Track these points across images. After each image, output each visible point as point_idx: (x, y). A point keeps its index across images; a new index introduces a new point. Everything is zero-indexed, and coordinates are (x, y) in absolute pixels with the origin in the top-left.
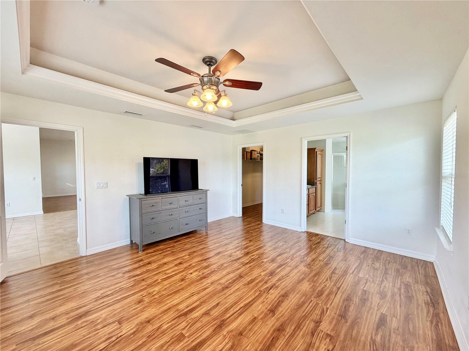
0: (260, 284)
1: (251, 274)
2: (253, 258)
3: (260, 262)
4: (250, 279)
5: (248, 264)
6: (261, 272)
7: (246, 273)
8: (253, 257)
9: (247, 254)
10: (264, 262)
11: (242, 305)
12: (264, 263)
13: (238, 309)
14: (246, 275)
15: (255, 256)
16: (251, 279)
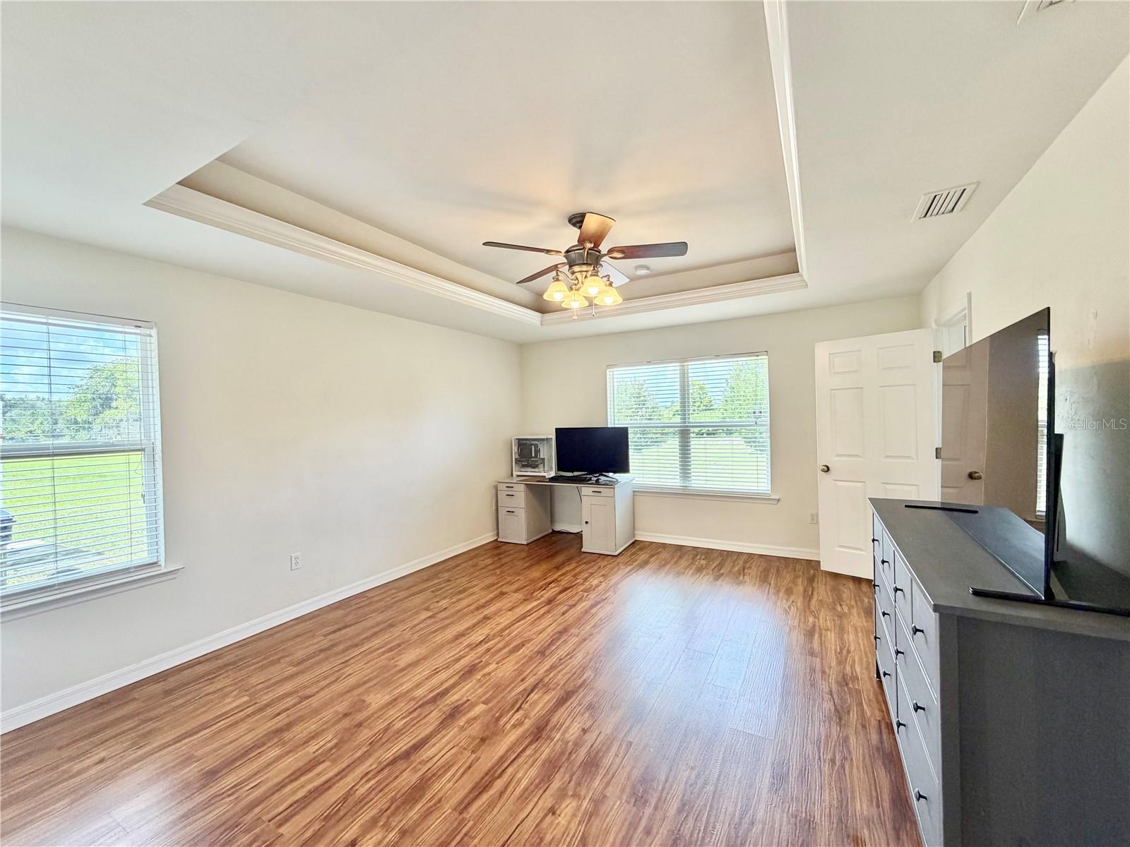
0: (500, 645)
1: (518, 663)
2: (518, 710)
3: (495, 701)
4: (521, 651)
5: (530, 688)
6: (496, 669)
7: (530, 663)
8: (518, 716)
9: (538, 728)
10: (483, 703)
11: (528, 618)
12: (483, 699)
13: (534, 615)
14: (531, 658)
15: (508, 726)
16: (518, 651)
